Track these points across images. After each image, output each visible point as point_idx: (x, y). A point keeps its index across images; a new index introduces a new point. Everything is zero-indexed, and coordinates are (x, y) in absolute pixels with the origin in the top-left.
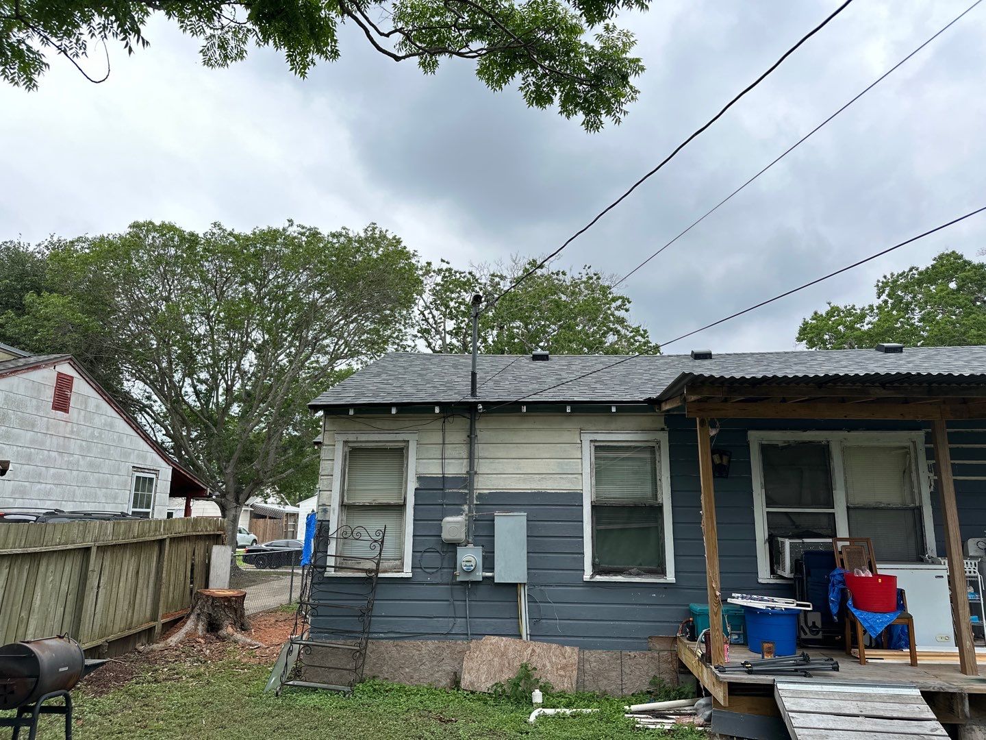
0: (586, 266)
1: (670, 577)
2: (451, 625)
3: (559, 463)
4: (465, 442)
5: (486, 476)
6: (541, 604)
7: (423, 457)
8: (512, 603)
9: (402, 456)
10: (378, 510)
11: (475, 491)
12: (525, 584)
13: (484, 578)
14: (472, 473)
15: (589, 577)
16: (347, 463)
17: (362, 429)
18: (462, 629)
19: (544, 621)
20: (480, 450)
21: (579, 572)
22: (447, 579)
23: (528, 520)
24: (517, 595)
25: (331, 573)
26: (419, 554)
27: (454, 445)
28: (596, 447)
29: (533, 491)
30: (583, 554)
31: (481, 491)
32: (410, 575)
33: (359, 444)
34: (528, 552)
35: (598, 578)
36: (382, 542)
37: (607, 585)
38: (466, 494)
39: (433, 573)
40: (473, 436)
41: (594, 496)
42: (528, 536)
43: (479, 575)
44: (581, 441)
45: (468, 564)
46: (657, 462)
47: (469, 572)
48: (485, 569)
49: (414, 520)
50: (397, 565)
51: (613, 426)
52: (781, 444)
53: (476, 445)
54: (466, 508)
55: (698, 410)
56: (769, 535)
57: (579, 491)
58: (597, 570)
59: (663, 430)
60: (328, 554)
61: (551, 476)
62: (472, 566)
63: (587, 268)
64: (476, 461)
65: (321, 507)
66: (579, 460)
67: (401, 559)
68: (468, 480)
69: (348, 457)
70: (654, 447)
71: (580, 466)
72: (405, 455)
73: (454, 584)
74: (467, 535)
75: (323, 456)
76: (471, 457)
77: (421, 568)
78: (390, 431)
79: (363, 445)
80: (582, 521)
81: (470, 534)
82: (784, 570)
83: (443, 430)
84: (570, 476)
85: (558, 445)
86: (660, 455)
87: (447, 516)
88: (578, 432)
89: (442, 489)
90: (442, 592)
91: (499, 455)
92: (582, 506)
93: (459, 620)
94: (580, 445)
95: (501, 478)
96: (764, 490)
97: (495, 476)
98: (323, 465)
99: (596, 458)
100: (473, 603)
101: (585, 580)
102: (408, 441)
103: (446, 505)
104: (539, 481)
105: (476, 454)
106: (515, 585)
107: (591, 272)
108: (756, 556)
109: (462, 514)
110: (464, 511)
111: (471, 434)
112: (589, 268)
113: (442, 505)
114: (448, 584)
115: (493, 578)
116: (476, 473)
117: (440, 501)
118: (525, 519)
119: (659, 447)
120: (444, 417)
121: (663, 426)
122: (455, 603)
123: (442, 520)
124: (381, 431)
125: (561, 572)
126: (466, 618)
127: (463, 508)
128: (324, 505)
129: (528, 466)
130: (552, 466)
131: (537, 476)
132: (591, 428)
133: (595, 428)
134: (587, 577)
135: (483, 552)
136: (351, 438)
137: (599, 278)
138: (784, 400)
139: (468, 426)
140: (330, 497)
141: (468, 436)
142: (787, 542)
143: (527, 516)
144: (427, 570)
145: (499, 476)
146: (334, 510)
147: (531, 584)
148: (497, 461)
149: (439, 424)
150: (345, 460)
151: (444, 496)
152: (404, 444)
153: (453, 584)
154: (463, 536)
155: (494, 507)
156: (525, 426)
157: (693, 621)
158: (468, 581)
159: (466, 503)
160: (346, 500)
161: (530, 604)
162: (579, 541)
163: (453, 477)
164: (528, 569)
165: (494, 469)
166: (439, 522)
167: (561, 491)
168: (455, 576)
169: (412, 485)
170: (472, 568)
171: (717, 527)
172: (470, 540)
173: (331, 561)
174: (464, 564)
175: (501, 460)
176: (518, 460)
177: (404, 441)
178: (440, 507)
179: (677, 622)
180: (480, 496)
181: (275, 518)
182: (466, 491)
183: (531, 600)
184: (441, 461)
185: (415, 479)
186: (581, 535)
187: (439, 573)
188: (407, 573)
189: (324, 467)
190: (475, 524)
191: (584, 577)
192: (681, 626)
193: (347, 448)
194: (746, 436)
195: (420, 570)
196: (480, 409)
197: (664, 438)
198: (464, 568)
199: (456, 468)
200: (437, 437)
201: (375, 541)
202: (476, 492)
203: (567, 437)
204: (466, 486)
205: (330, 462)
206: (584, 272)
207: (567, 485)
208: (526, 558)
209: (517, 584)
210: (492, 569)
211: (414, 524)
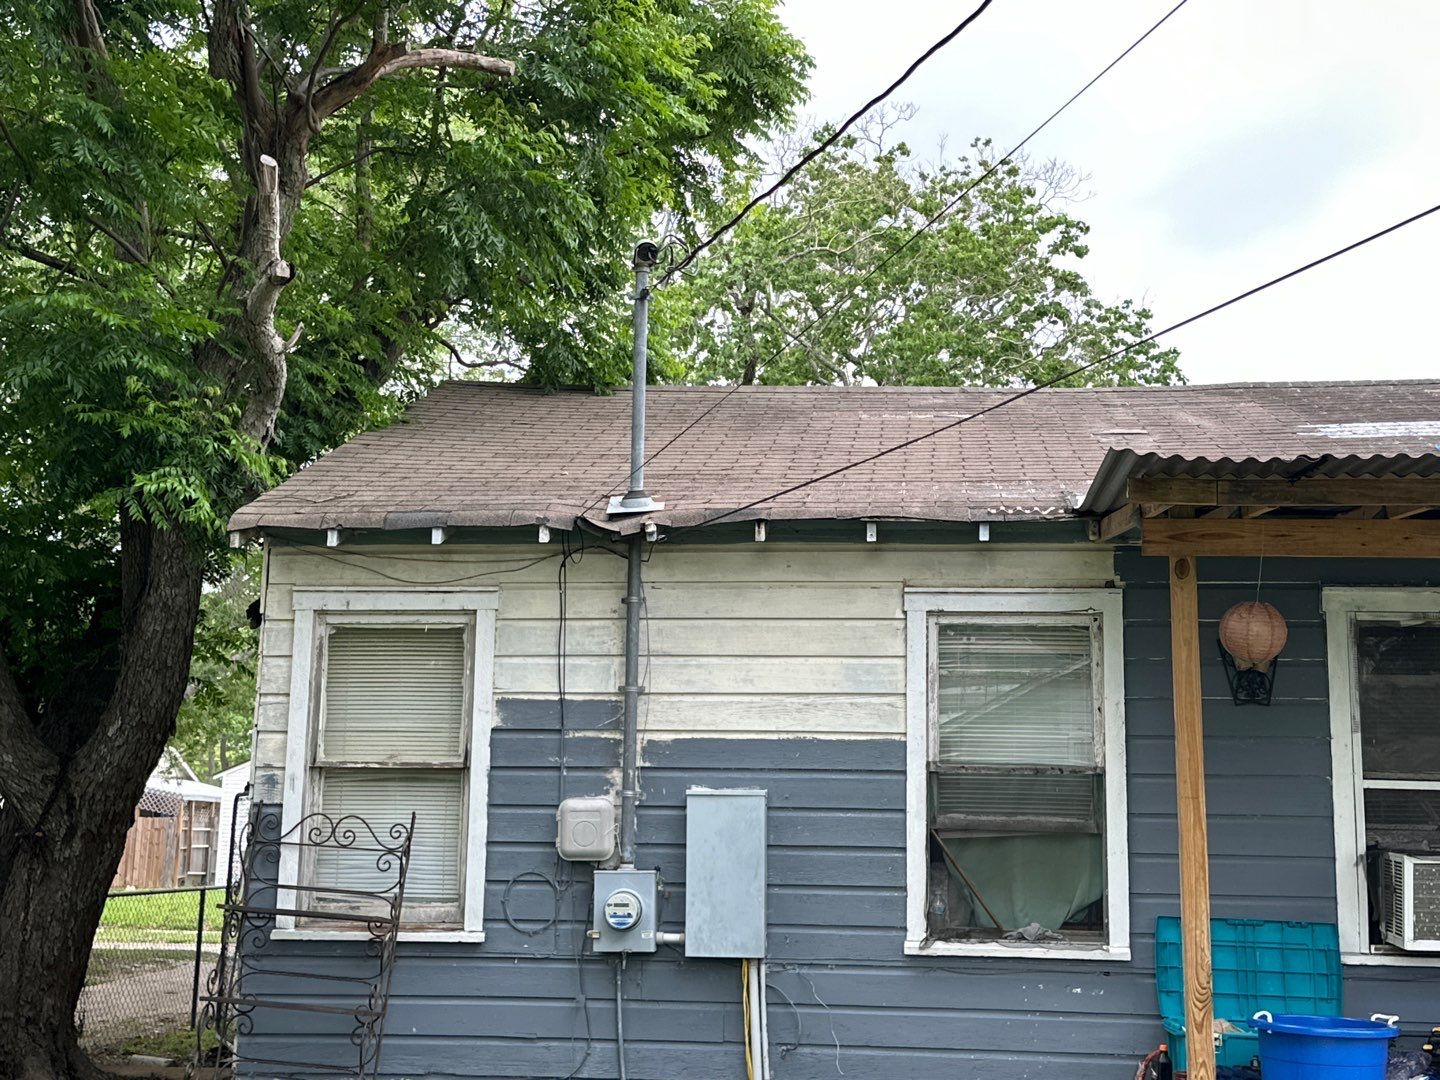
0: (978, 139)
1: (1119, 947)
2: (579, 1058)
3: (848, 667)
4: (615, 616)
5: (666, 698)
6: (799, 1010)
7: (511, 651)
8: (729, 1007)
9: (460, 648)
10: (401, 780)
11: (640, 736)
12: (759, 960)
13: (659, 945)
14: (630, 692)
15: (917, 945)
16: (325, 664)
17: (362, 581)
18: (607, 1067)
19: (807, 1050)
20: (653, 634)
21: (894, 933)
22: (568, 948)
23: (769, 808)
24: (740, 987)
25: (286, 929)
26: (503, 887)
27: (588, 623)
28: (943, 630)
29: (784, 736)
30: (904, 889)
31: (656, 737)
32: (480, 937)
33: (354, 619)
34: (769, 886)
35: (940, 948)
36: (407, 852)
37: (962, 964)
38: (617, 742)
39: (535, 933)
40: (634, 599)
41: (934, 750)
42: (769, 846)
43: (648, 938)
44: (905, 613)
45: (620, 911)
46: (1094, 665)
47: (622, 932)
48: (662, 924)
49: (490, 805)
50: (448, 913)
51: (986, 576)
52: (1405, 622)
53: (643, 623)
54: (616, 775)
55: (1170, 537)
56: (1368, 848)
57: (897, 738)
58: (937, 929)
59: (1110, 585)
60: (280, 883)
61: (829, 699)
62: (629, 915)
63: (980, 144)
64: (642, 661)
65: (260, 773)
66: (900, 662)
67: (459, 899)
68: (620, 711)
69: (326, 651)
70: (1087, 628)
71: (901, 676)
72: (467, 646)
73: (586, 958)
74: (620, 844)
75: (264, 647)
76: (629, 653)
77: (506, 921)
78: (431, 587)
79: (364, 620)
80: (904, 811)
81: (626, 840)
82: (1400, 933)
83: (561, 585)
84: (875, 700)
85: (848, 623)
86: (1101, 649)
87: (570, 797)
88: (896, 592)
89: (559, 731)
90: (558, 977)
91: (703, 647)
92: (904, 772)
93: (598, 1046)
94: (901, 624)
95: (705, 704)
96: (1359, 735)
97: (689, 699)
98: (265, 670)
99: (942, 655)
100: (633, 1005)
101: (907, 952)
102: (475, 611)
103: (569, 768)
104: (799, 711)
105: (643, 646)
106: (736, 963)
107: (994, 155)
108: (1336, 898)
109: (607, 792)
110: (612, 785)
111: (630, 594)
112: (988, 143)
113: (558, 768)
114: (572, 960)
115: (681, 945)
116: (641, 692)
117: (553, 760)
118: (763, 802)
119: (1100, 628)
120: (564, 553)
121: (1111, 575)
122: (590, 1004)
123: (557, 806)
124: (408, 586)
125: (849, 932)
126: (617, 1041)
127: (609, 776)
128: (268, 766)
129: (772, 675)
130: (831, 674)
131: (795, 699)
132: (930, 582)
133: (940, 582)
134: (912, 945)
135: (658, 884)
136: (334, 602)
137: (1013, 172)
138: (1384, 514)
139: (623, 576)
140: (284, 748)
141: (623, 601)
142: (1409, 864)
143: (768, 798)
144: (521, 926)
145: (699, 699)
146: (293, 780)
147: (776, 960)
148: (694, 661)
149: (549, 570)
150: (320, 655)
151: (562, 748)
152: (463, 619)
153: (583, 960)
154: (608, 845)
155: (687, 775)
156: (765, 575)
157: (1166, 1053)
158: (620, 953)
159: (617, 766)
160: (321, 757)
161: (772, 1009)
162: (894, 860)
163: (585, 701)
164: (769, 925)
165: (688, 682)
166: (550, 811)
167: (853, 737)
168: (588, 941)
169: (485, 720)
170: (631, 921)
171: (1208, 825)
172: (627, 855)
173: (286, 900)
174: (609, 911)
175: (705, 660)
176: (746, 660)
177: (464, 612)
178: (554, 774)
179: (1130, 1057)
180: (651, 748)
181: (157, 815)
182: (618, 736)
183: (775, 999)
184: (554, 661)
185: (491, 707)
186: (900, 845)
187: (551, 932)
188: (473, 931)
189: (269, 673)
190: (640, 817)
191: (906, 944)
192: (1142, 1067)
193: (323, 627)
194: (1319, 601)
195: (503, 926)
196: (651, 534)
197: (1111, 606)
198: (612, 921)
199: (592, 680)
200: (544, 603)
201: (391, 851)
202: (641, 739)
203: (866, 602)
204: (618, 722)
205: (281, 662)
206: (974, 156)
207: (871, 722)
208: (762, 899)
209: (739, 961)
210: (679, 925)
211: (489, 815)
